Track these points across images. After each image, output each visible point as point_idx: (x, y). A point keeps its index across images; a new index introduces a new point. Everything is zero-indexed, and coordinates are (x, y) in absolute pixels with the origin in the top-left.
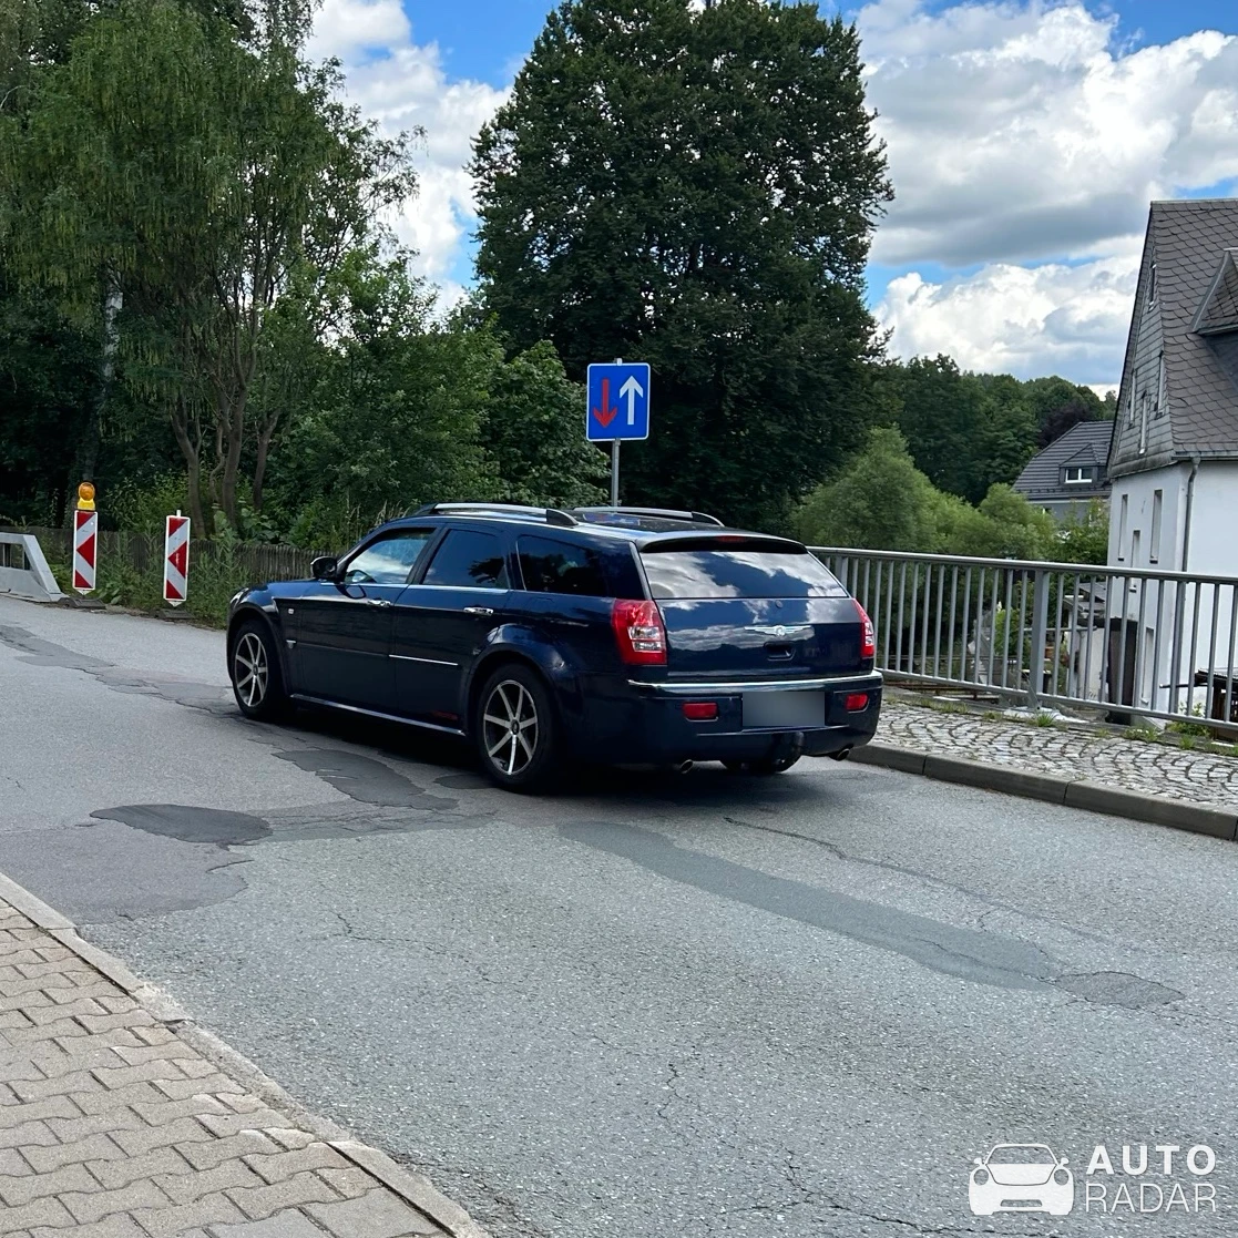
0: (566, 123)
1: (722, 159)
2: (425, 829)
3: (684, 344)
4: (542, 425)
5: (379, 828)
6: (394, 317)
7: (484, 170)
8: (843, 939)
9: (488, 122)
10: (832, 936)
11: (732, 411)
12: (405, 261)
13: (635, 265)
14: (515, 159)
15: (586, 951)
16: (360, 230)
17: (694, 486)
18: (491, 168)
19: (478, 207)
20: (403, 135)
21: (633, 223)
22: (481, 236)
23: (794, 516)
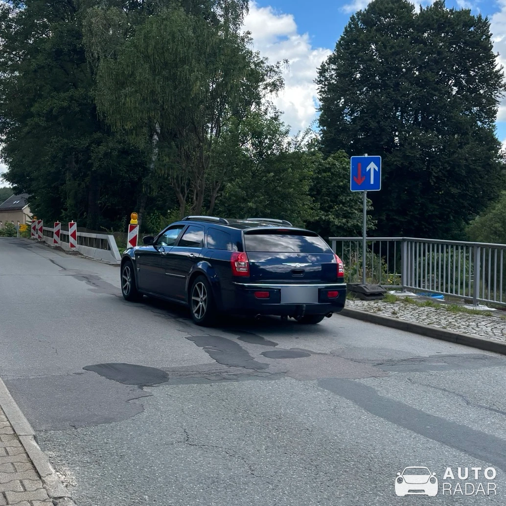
0: (359, 61)
1: (429, 74)
2: (248, 380)
3: (412, 154)
4: (339, 187)
5: (224, 379)
6: (270, 140)
7: (322, 81)
8: (462, 454)
9: (325, 61)
10: (455, 452)
11: (435, 183)
12: (278, 116)
13: (389, 120)
14: (336, 76)
15: (314, 458)
16: (258, 104)
17: (418, 216)
18: (325, 80)
19: (319, 97)
20: (278, 63)
21: (388, 102)
22: (321, 109)
23: (467, 229)
